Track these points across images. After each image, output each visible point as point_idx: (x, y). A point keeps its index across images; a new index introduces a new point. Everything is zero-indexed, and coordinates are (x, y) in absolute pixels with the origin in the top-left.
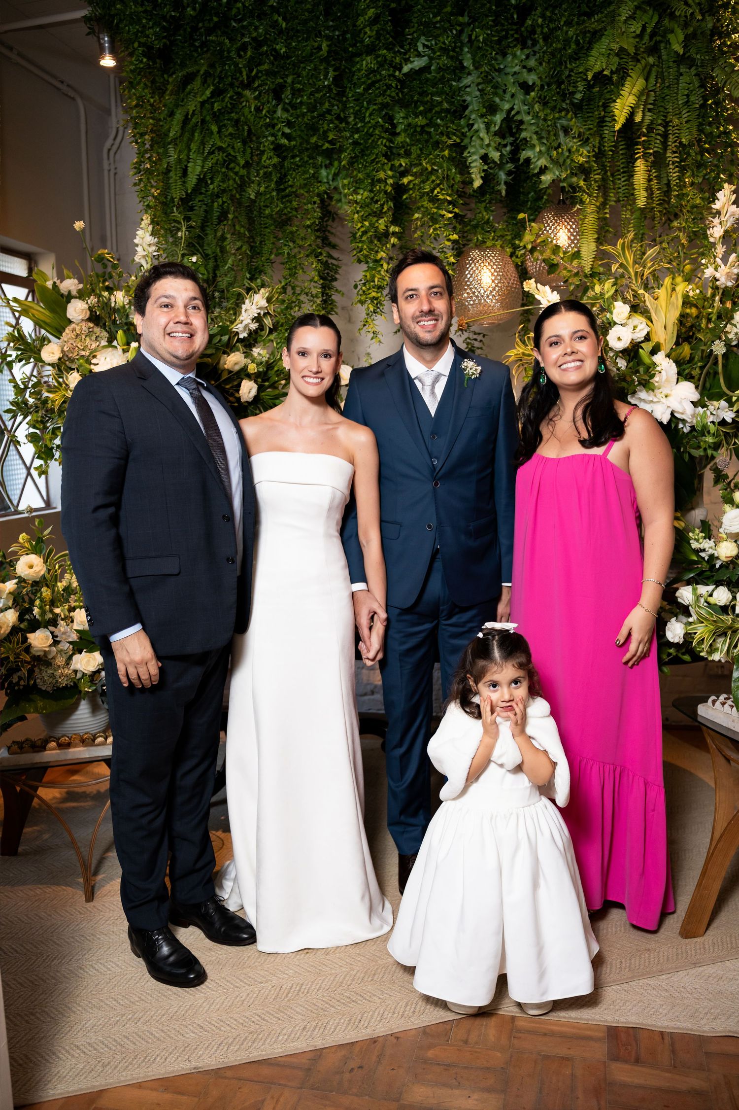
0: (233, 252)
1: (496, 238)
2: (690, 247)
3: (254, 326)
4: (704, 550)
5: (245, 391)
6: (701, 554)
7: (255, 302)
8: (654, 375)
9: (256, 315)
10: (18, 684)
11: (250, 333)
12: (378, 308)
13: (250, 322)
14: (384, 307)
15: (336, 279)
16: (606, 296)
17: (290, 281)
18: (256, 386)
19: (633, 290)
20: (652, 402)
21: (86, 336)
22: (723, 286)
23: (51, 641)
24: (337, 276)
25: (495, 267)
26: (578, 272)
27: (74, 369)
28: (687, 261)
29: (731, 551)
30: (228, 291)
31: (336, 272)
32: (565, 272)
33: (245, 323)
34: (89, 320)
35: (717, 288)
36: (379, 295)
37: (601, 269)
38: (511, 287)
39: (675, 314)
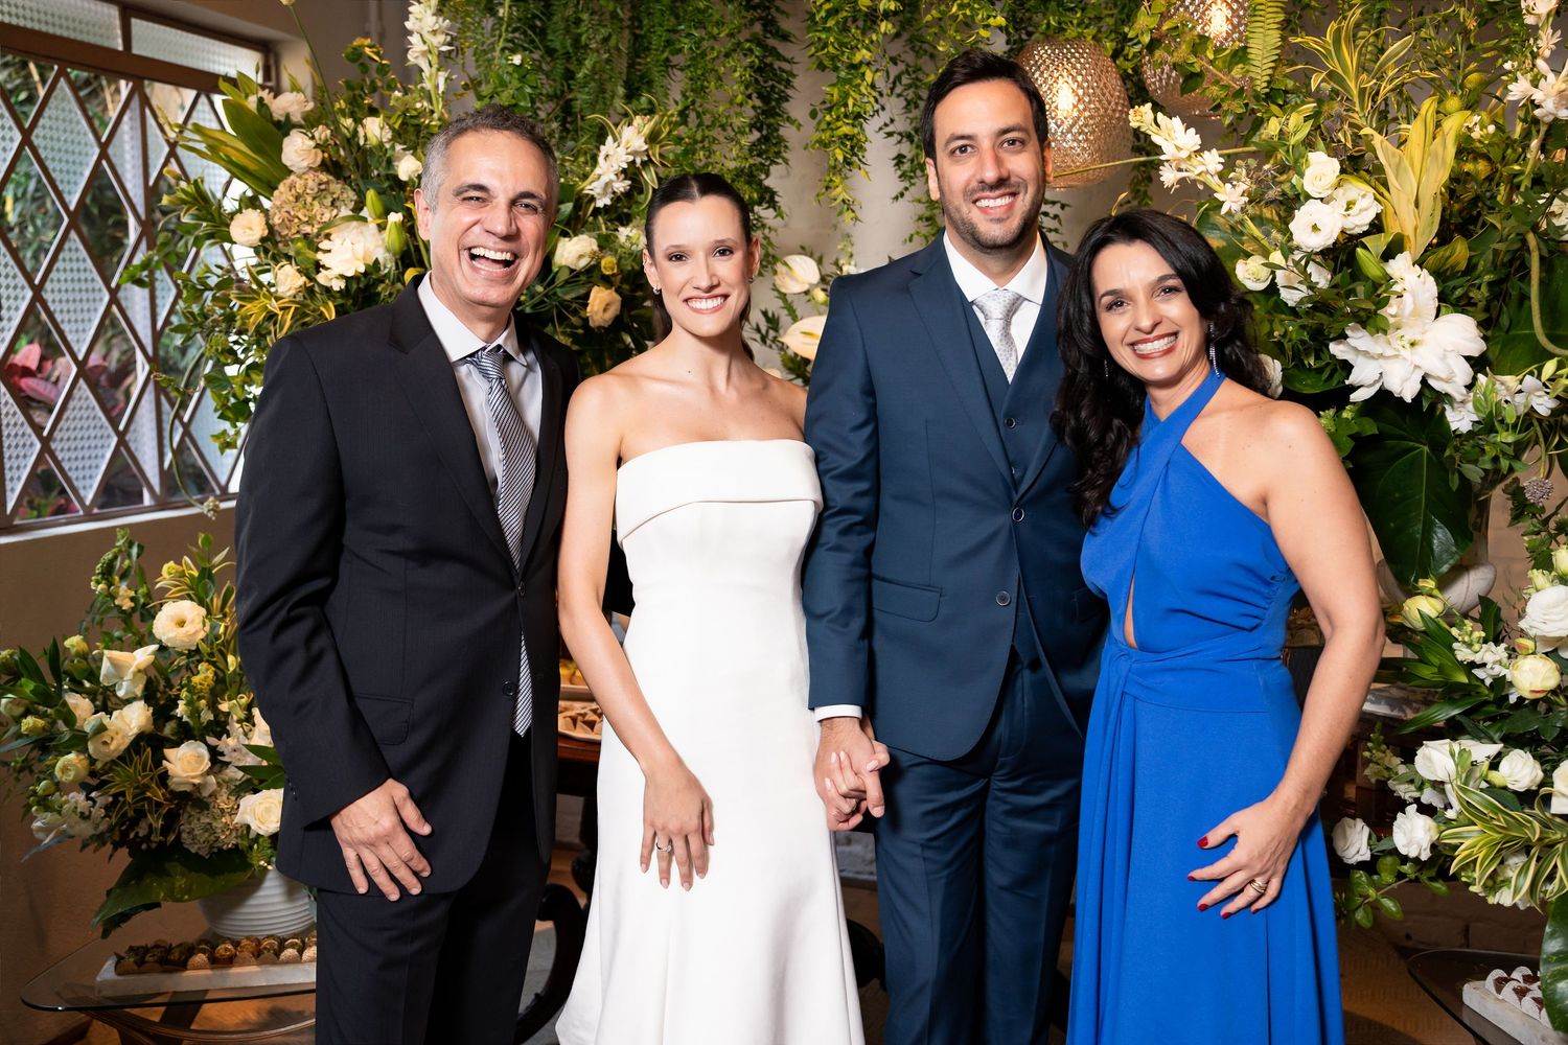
0: (593, 46)
1: (1086, 21)
2: (1480, 38)
3: (621, 186)
4: (1484, 665)
5: (596, 308)
6: (1478, 673)
7: (624, 140)
8: (1385, 302)
9: (625, 166)
10: (147, 838)
11: (617, 199)
12: (855, 155)
13: (614, 177)
14: (866, 154)
15: (786, 99)
16: (1293, 141)
17: (693, 103)
18: (618, 298)
19: (1351, 125)
20: (1381, 355)
21: (314, 199)
22: (1551, 118)
23: (206, 764)
24: (790, 92)
25: (1079, 78)
26: (1242, 88)
27: (289, 258)
28: (1472, 66)
29: (1543, 680)
30: (582, 118)
31: (788, 84)
32: (1215, 88)
33: (605, 179)
34: (325, 166)
35: (1536, 121)
36: (856, 131)
37: (1290, 84)
38: (1111, 118)
39: (1437, 178)
